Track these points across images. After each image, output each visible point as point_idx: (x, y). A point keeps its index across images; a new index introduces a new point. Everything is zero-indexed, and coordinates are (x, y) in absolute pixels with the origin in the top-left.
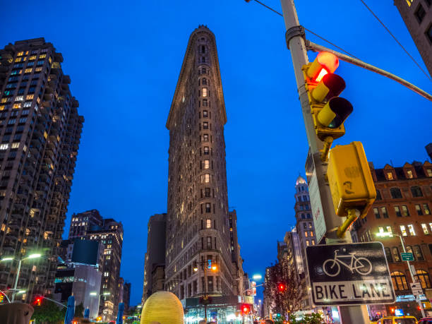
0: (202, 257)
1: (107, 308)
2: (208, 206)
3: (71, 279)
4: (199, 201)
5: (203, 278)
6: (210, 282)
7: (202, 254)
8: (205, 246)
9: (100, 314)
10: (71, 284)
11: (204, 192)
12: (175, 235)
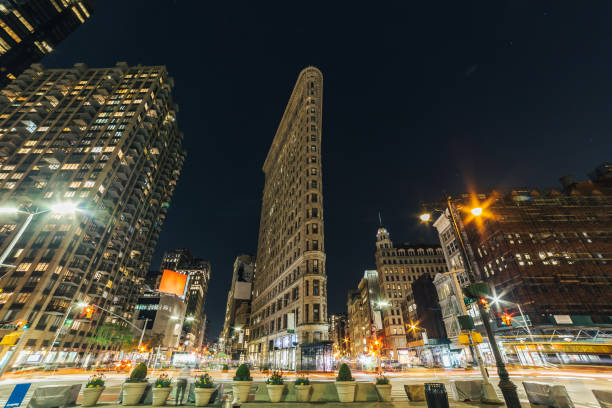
0: (307, 282)
1: (189, 339)
2: (315, 227)
3: (155, 307)
4: (305, 221)
5: (307, 305)
6: (316, 311)
7: (306, 278)
8: (311, 269)
9: (181, 344)
10: (155, 312)
11: (310, 212)
12: (267, 266)
